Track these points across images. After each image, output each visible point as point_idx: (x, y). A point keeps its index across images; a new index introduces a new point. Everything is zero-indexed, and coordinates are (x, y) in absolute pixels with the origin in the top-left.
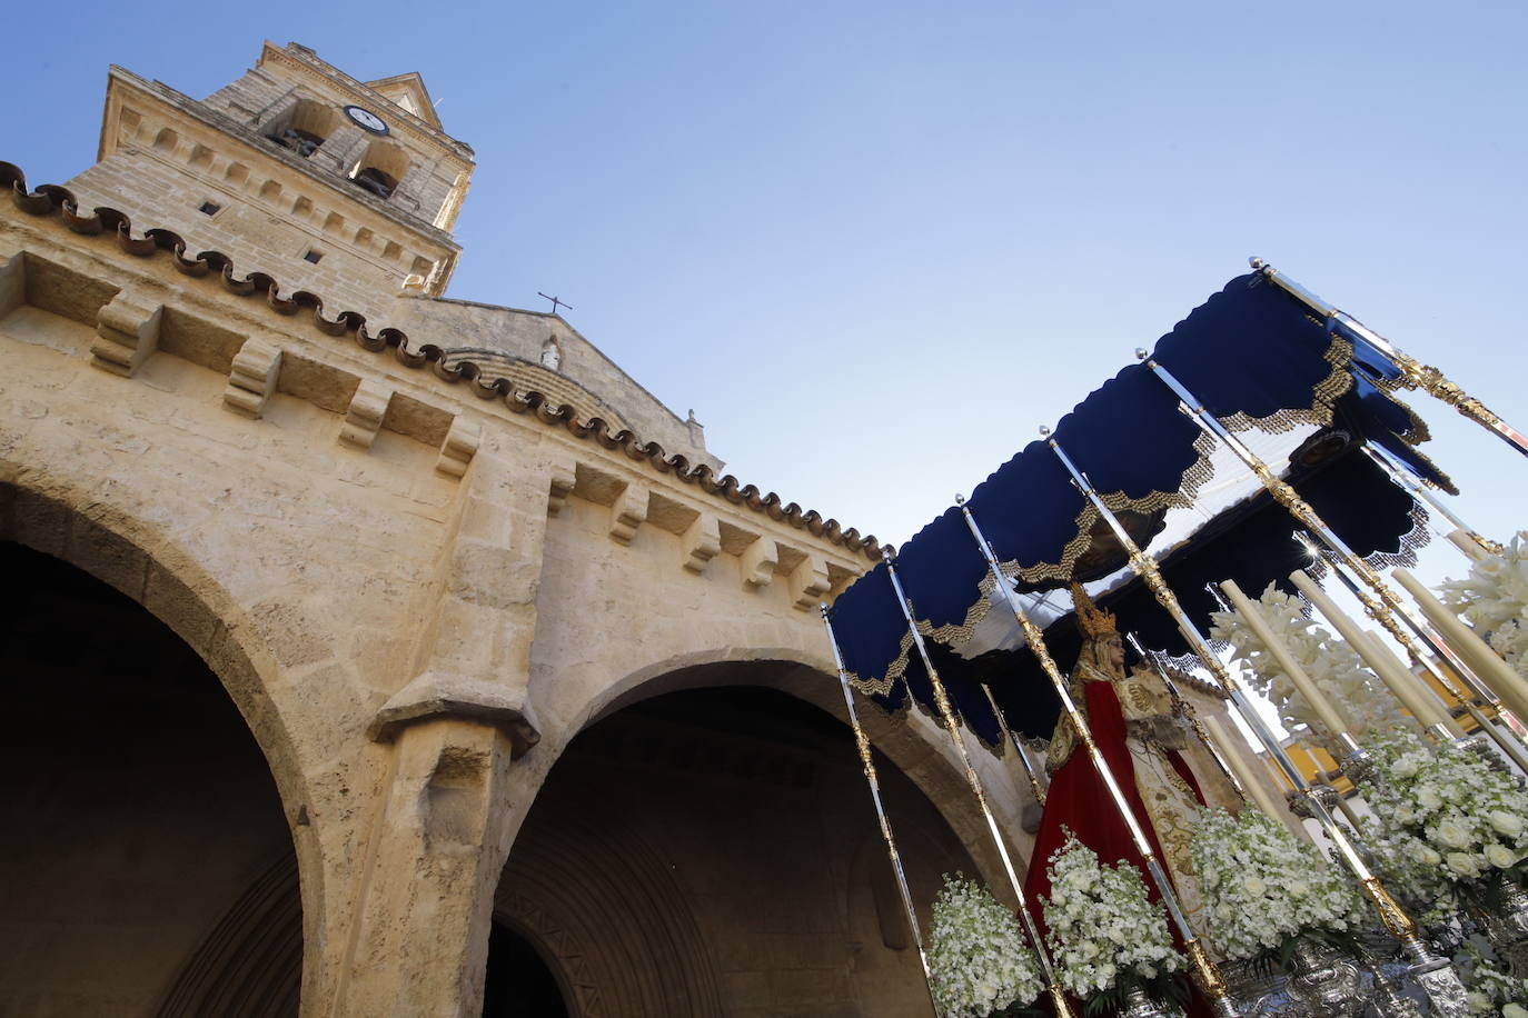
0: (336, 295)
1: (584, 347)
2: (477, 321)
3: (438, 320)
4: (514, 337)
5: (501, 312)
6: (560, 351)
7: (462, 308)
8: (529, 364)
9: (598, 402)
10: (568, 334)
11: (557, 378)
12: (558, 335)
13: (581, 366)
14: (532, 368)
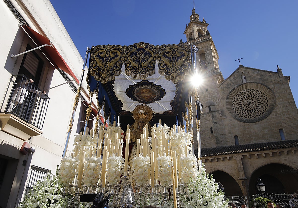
0: (213, 95)
1: (248, 70)
2: (230, 82)
3: (225, 88)
4: (236, 80)
5: (232, 76)
6: (245, 75)
7: (226, 81)
8: (241, 85)
9: (255, 83)
10: (244, 69)
11: (246, 84)
12: (243, 72)
13: (250, 76)
14: (242, 85)
